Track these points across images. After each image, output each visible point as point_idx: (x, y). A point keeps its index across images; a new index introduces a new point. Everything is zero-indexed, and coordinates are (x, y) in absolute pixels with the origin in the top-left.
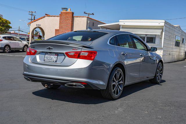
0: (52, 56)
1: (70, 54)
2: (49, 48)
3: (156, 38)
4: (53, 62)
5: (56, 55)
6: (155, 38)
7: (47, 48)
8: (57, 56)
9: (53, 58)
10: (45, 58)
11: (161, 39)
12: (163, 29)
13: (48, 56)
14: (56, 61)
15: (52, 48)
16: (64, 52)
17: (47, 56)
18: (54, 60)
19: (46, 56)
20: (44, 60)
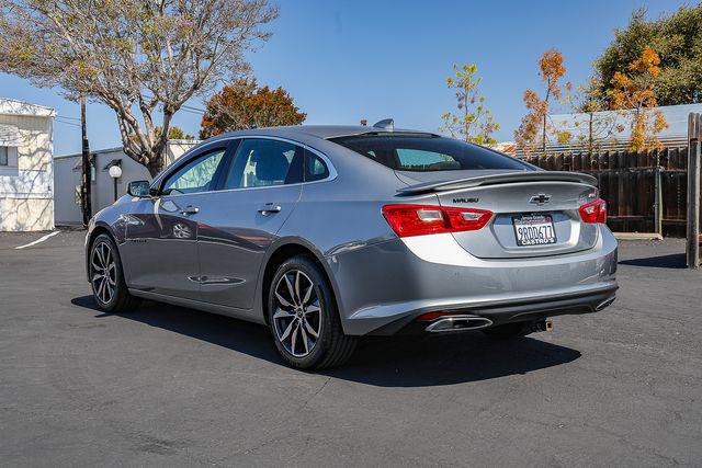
0: (538, 226)
2: (541, 200)
5: (547, 221)
8: (551, 224)
9: (543, 230)
10: (519, 236)
13: (527, 226)
14: (556, 240)
15: (547, 199)
17: (522, 227)
18: (549, 235)
19: (517, 227)
20: (519, 243)
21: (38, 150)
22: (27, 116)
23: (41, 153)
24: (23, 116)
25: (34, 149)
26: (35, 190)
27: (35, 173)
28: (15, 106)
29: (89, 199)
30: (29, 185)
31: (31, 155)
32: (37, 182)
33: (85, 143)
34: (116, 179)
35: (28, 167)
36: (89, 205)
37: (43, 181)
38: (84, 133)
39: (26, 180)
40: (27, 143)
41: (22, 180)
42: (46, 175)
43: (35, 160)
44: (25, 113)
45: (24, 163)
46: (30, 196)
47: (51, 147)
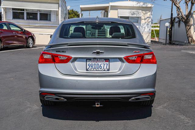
0: (100, 63)
1: (131, 58)
2: (98, 53)
3: (52, 15)
4: (104, 71)
5: (106, 62)
6: (50, 14)
7: (94, 53)
8: (108, 63)
9: (102, 65)
10: (88, 67)
11: (57, 15)
12: (59, 4)
13: (93, 63)
14: (108, 70)
15: (102, 53)
16: (122, 56)
17: (91, 63)
18: (105, 67)
19: (88, 63)
20: (87, 70)
21: (147, 17)
22: (145, 7)
23: (148, 19)
24: (144, 7)
25: (146, 17)
26: (145, 30)
27: (146, 25)
28: (141, 4)
29: (171, 33)
30: (144, 28)
31: (145, 19)
32: (146, 28)
33: (172, 14)
34: (167, 27)
35: (144, 23)
36: (171, 34)
37: (148, 27)
38: (172, 11)
39: (143, 27)
40: (144, 16)
41: (142, 27)
42: (149, 25)
43: (146, 21)
44: (144, 6)
45: (143, 22)
46: (144, 32)
47: (152, 17)
